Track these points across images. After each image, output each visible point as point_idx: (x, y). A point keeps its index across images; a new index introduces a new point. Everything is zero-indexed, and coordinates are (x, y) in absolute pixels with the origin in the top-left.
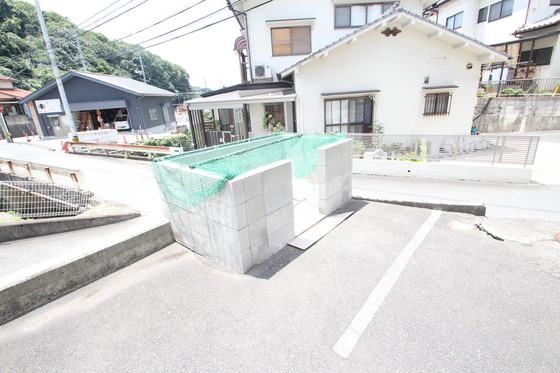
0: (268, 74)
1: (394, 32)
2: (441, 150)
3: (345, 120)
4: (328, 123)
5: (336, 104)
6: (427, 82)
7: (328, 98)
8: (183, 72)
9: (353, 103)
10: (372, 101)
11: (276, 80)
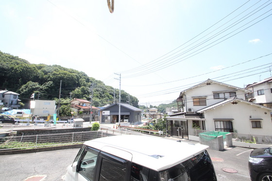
0: (192, 111)
1: (236, 103)
2: (263, 141)
3: (222, 127)
4: (216, 128)
5: (219, 123)
6: (251, 117)
7: (216, 120)
8: (137, 99)
9: (225, 123)
10: (232, 123)
11: (195, 113)
